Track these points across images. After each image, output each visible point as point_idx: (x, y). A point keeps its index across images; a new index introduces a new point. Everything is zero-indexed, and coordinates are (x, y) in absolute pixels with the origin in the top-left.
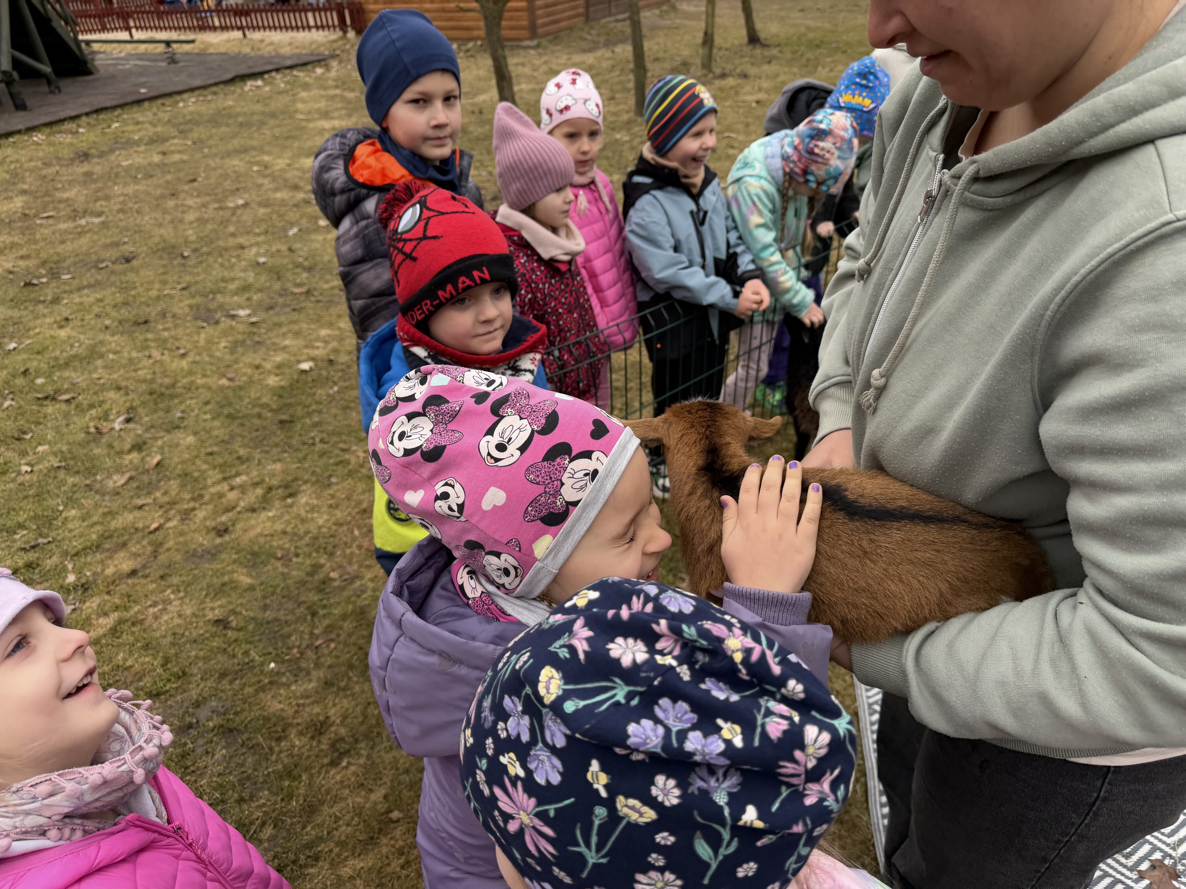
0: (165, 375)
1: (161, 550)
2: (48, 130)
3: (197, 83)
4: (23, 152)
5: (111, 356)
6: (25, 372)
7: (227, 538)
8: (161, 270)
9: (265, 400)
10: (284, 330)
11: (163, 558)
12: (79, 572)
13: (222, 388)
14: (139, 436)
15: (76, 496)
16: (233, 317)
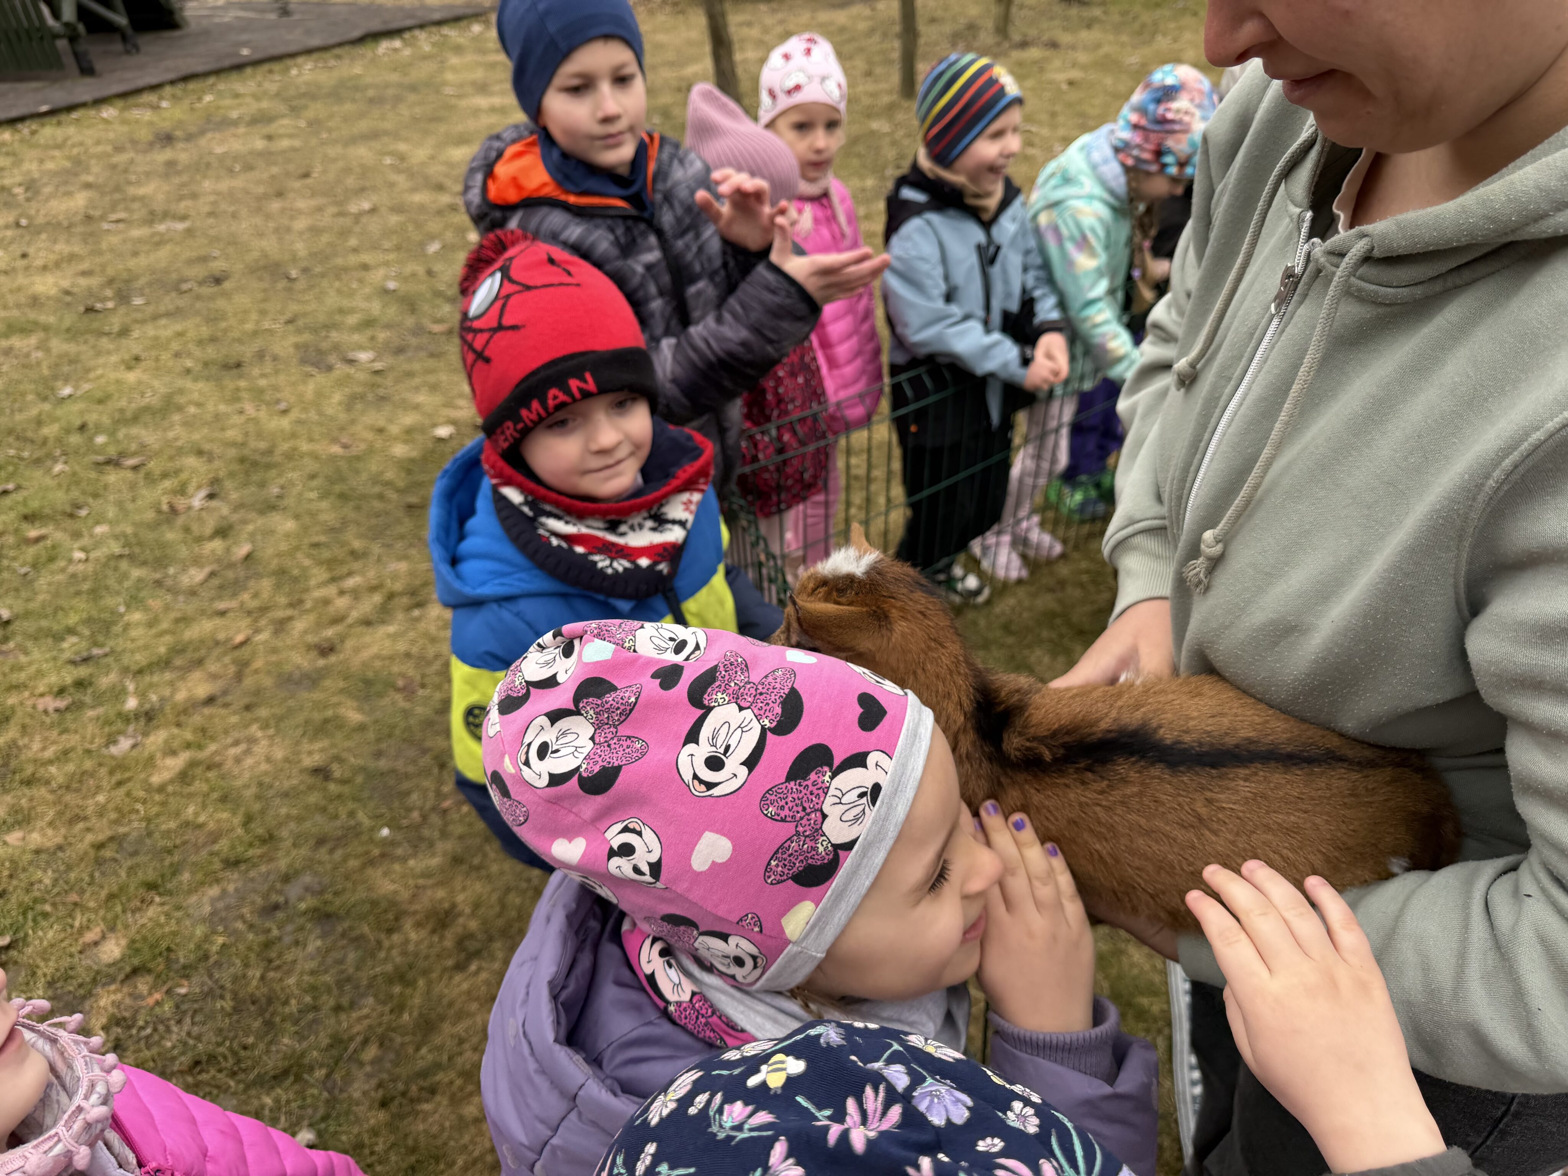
0: (260, 435)
1: (247, 671)
2: (120, 103)
3: (315, 42)
4: (88, 132)
5: (192, 410)
6: (82, 428)
7: (333, 659)
8: (260, 296)
9: (389, 475)
10: (417, 381)
11: (249, 682)
12: (142, 695)
13: (333, 458)
14: (224, 518)
15: (142, 594)
16: (351, 362)
